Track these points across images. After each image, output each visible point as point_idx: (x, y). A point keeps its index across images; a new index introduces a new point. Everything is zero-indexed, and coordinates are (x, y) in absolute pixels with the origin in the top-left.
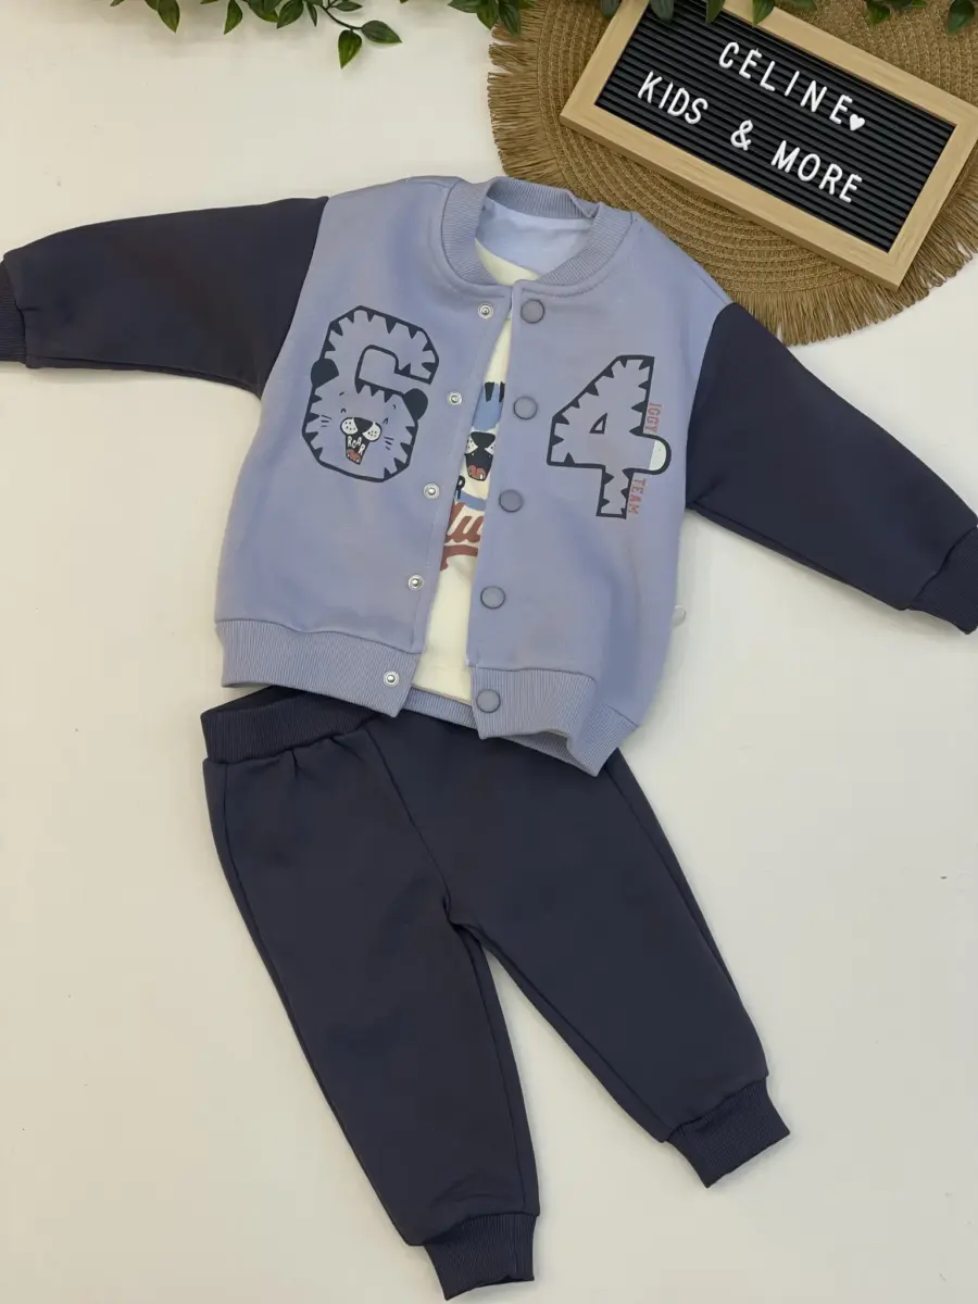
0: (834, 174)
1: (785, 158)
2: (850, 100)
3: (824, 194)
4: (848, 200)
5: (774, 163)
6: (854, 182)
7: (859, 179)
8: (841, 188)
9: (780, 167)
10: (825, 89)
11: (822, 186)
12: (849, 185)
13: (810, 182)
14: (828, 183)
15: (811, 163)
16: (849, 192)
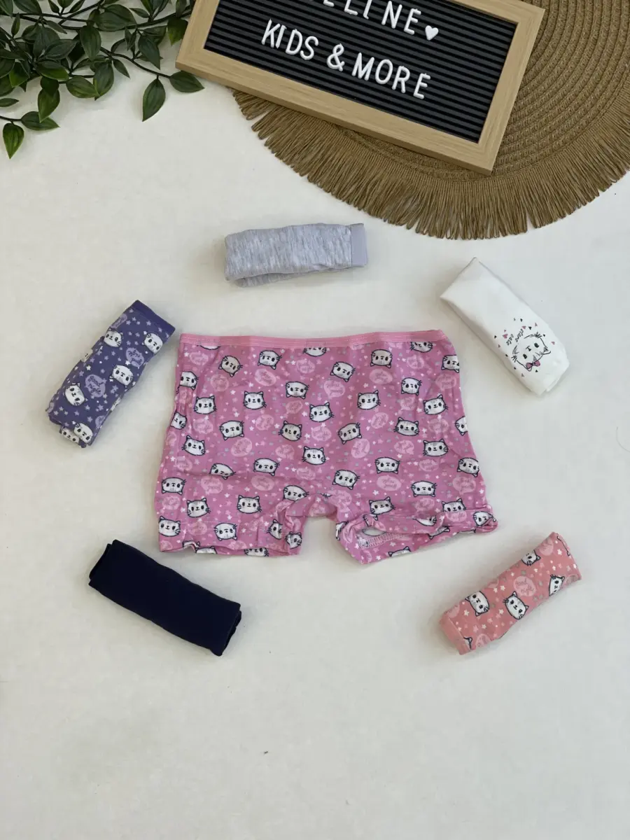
0: (403, 75)
1: (363, 68)
2: (419, 12)
3: (397, 94)
4: (422, 96)
5: (354, 73)
6: (424, 80)
7: (429, 77)
8: (414, 87)
9: (360, 76)
10: (400, 7)
11: (394, 86)
12: (420, 83)
13: (386, 85)
14: (399, 83)
15: (385, 69)
16: (422, 90)
